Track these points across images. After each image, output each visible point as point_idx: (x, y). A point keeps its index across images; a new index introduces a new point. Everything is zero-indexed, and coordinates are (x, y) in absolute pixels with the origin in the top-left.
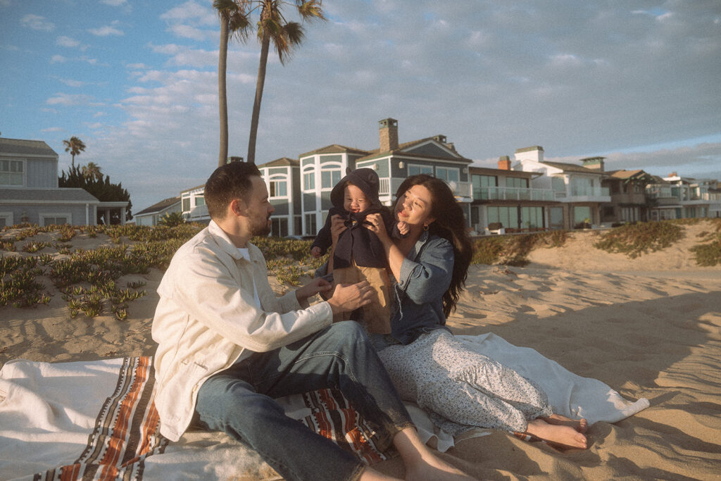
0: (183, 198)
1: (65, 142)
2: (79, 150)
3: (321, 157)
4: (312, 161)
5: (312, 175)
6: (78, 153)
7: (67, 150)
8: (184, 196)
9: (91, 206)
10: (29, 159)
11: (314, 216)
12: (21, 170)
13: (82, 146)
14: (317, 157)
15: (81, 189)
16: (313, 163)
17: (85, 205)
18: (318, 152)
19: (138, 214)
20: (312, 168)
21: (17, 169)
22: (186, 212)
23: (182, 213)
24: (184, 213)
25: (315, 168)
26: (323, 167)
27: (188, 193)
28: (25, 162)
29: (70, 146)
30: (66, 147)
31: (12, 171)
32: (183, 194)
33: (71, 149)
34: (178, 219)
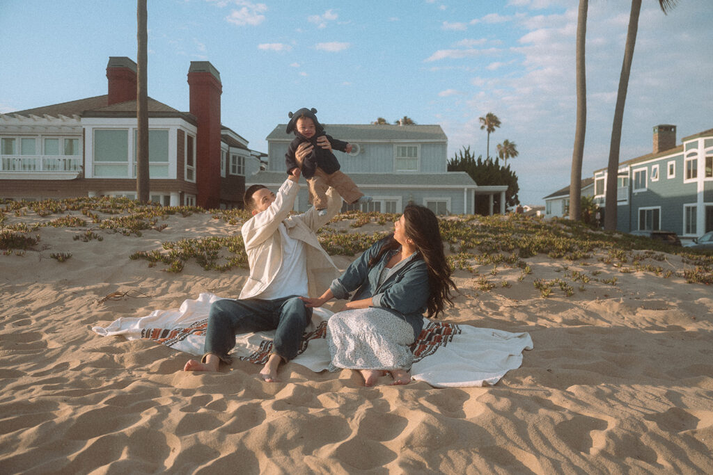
0: (596, 179)
1: (481, 119)
2: (495, 127)
3: (705, 140)
4: (695, 145)
5: (695, 162)
6: (493, 130)
7: (482, 127)
8: (598, 176)
9: (469, 190)
10: (423, 144)
11: (694, 208)
12: (416, 155)
13: (497, 123)
14: (701, 141)
15: (464, 173)
16: (697, 147)
17: (463, 189)
18: (702, 135)
19: (548, 197)
20: (695, 154)
21: (413, 155)
22: (599, 196)
23: (594, 196)
24: (596, 197)
25: (699, 154)
26: (708, 153)
27: (601, 173)
28: (419, 149)
29: (486, 124)
30: (482, 124)
31: (408, 156)
32: (596, 174)
33: (486, 127)
34: (588, 204)
